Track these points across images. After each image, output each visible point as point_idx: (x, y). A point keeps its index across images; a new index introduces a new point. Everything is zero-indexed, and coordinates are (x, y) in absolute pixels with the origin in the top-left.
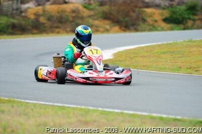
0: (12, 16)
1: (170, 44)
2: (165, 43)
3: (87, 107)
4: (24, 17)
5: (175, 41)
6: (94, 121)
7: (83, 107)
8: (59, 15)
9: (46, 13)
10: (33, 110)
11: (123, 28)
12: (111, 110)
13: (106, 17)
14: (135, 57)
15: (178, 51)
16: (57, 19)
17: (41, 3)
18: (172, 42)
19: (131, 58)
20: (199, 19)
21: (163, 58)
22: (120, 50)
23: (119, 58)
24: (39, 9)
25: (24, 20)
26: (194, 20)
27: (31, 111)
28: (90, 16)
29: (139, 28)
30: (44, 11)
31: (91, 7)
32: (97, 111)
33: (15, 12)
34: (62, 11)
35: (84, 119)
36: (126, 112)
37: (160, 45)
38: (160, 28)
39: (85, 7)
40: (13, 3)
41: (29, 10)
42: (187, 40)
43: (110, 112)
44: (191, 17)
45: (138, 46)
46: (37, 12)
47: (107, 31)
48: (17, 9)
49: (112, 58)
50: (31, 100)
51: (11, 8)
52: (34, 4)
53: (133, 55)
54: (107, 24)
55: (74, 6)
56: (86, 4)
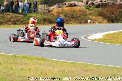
0: (44, 13)
3: (86, 63)
4: (51, 14)
6: (91, 70)
7: (84, 63)
8: (71, 13)
9: (64, 12)
10: (57, 64)
11: (109, 21)
12: (101, 65)
13: (101, 14)
16: (70, 15)
17: (60, 6)
19: (114, 38)
22: (107, 34)
23: (106, 38)
24: (59, 10)
25: (51, 16)
27: (56, 64)
28: (90, 14)
29: (120, 21)
30: (62, 11)
31: (91, 8)
32: (93, 65)
33: (45, 11)
34: (73, 11)
35: (85, 69)
36: (109, 66)
39: (87, 8)
40: (45, 6)
41: (54, 10)
43: (100, 66)
45: (118, 31)
46: (59, 11)
47: (100, 22)
48: (47, 10)
49: (102, 38)
50: (55, 59)
51: (43, 9)
53: (115, 36)
54: (100, 19)
55: (80, 8)
56: (87, 6)
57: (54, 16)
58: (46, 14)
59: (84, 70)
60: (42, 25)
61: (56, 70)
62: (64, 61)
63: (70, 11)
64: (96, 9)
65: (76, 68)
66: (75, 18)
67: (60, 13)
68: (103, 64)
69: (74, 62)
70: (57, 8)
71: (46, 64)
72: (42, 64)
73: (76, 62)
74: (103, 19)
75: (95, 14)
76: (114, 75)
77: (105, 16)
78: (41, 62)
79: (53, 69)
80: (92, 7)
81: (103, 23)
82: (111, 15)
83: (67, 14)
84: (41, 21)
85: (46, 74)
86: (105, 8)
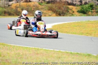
0: (5, 7)
1: (79, 22)
2: (77, 22)
4: (10, 8)
5: (81, 21)
6: (41, 53)
8: (27, 7)
9: (21, 6)
10: (13, 48)
11: (57, 15)
13: (50, 9)
14: (62, 28)
15: (83, 25)
17: (18, 1)
18: (80, 21)
19: (60, 28)
20: (94, 11)
21: (75, 29)
22: (55, 24)
23: (54, 28)
24: (17, 4)
25: (10, 9)
26: (92, 12)
27: (13, 49)
28: (42, 9)
29: (65, 15)
30: (20, 5)
31: (42, 4)
32: (43, 49)
34: (28, 6)
36: (55, 50)
37: (74, 23)
38: (75, 15)
39: (39, 4)
40: (5, 1)
41: (13, 5)
42: (87, 21)
43: (49, 50)
44: (90, 10)
46: (17, 6)
47: (50, 16)
48: (7, 4)
49: (51, 28)
50: (13, 44)
51: (4, 3)
52: (15, 2)
53: (61, 27)
54: (50, 12)
55: (34, 3)
56: (40, 2)
57: (13, 10)
58: (6, 8)
59: (35, 53)
60: (3, 17)
61: (13, 53)
62: (20, 46)
63: (26, 6)
64: (47, 5)
65: (29, 51)
66: (30, 11)
67: (18, 7)
68: (50, 49)
69: (28, 47)
70: (16, 3)
71: (5, 48)
72: (2, 48)
73: (29, 47)
74: (52, 13)
75: (46, 8)
76: (59, 58)
77: (54, 11)
78: (1, 47)
79: (10, 52)
80: (44, 3)
81: (53, 16)
82: (58, 10)
83: (23, 8)
84: (2, 13)
85: (4, 56)
86: (54, 4)
